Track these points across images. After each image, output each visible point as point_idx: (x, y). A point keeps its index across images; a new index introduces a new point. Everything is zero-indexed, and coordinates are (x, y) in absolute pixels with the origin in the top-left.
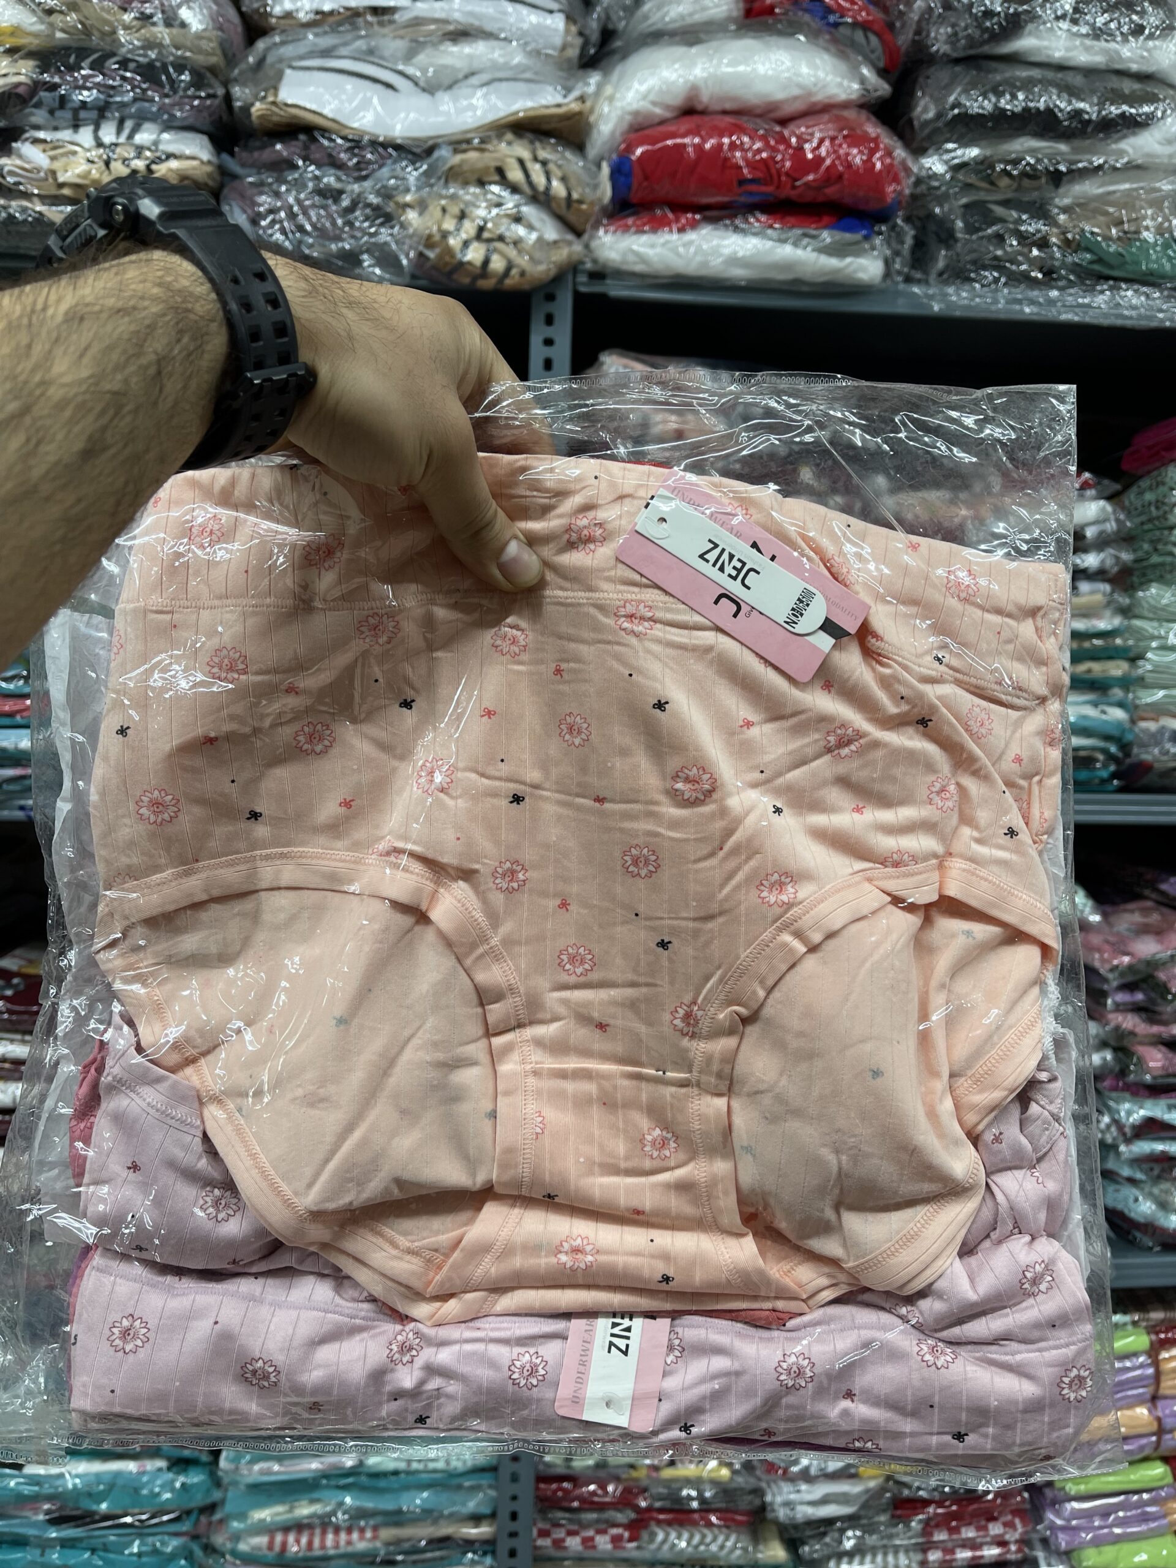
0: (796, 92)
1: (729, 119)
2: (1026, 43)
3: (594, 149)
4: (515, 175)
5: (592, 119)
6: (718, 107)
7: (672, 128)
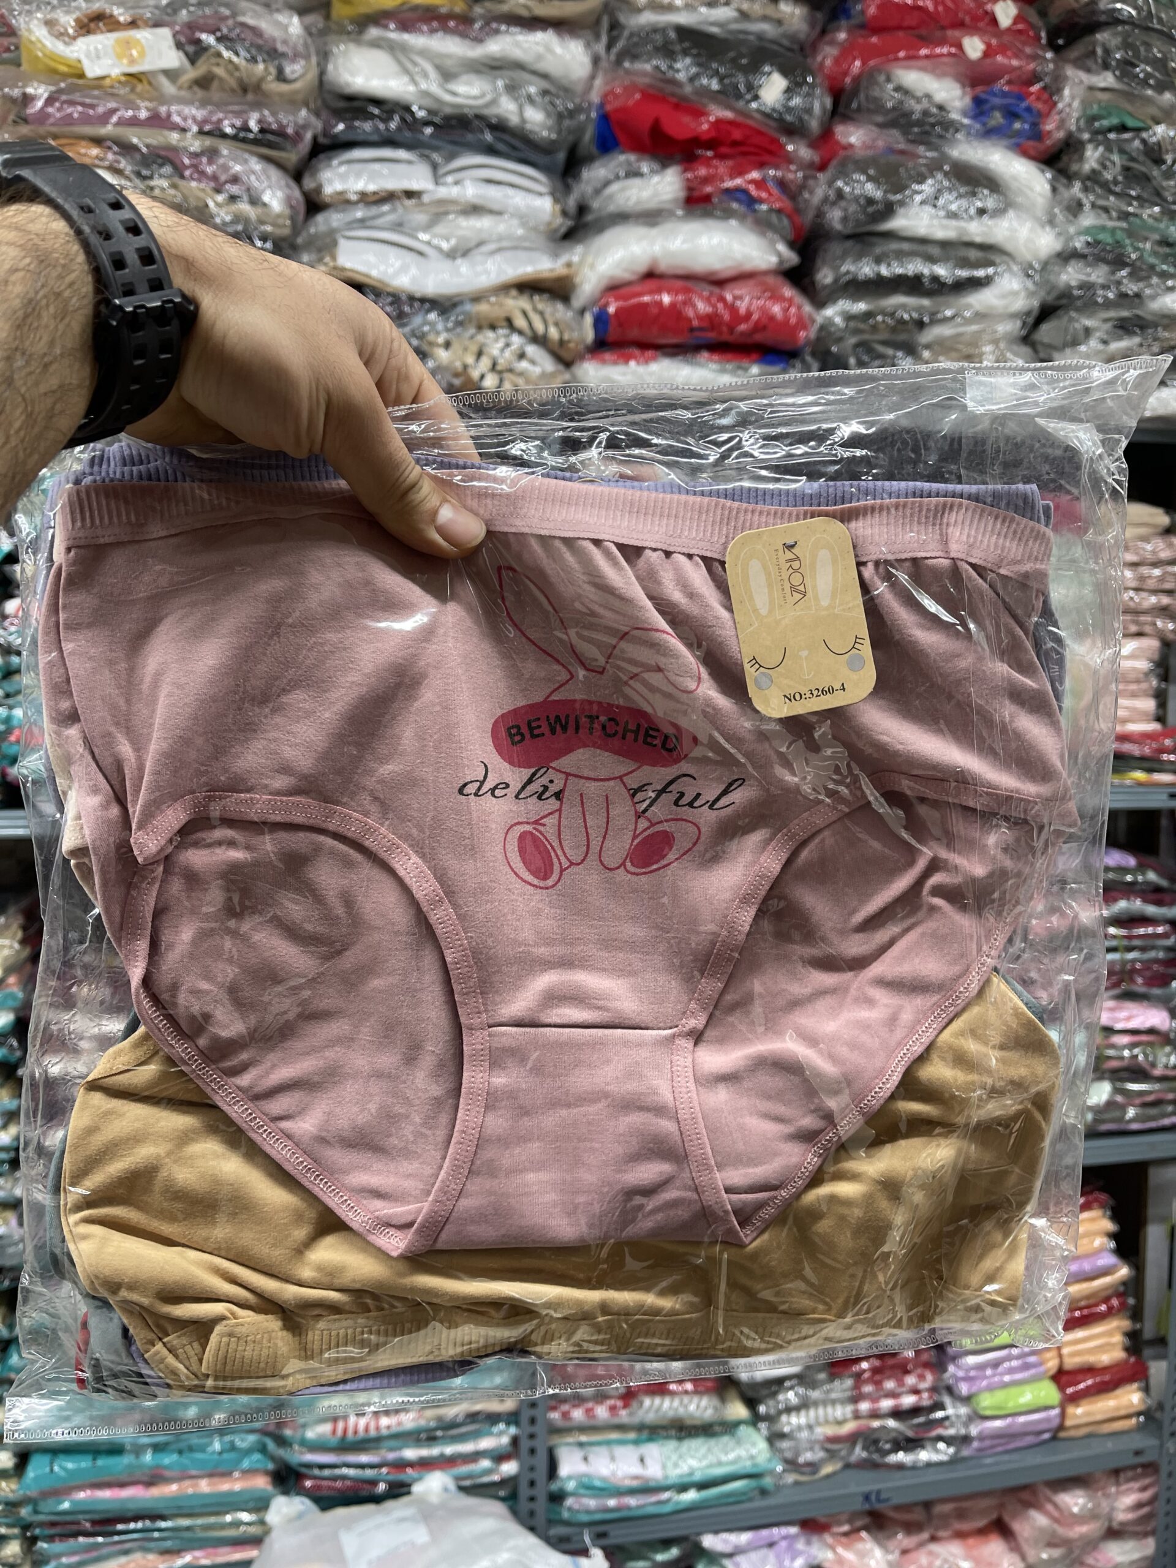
0: (729, 263)
1: (680, 284)
2: (898, 223)
3: (578, 301)
4: (520, 322)
5: (577, 280)
6: (671, 272)
7: (638, 288)
